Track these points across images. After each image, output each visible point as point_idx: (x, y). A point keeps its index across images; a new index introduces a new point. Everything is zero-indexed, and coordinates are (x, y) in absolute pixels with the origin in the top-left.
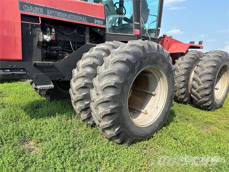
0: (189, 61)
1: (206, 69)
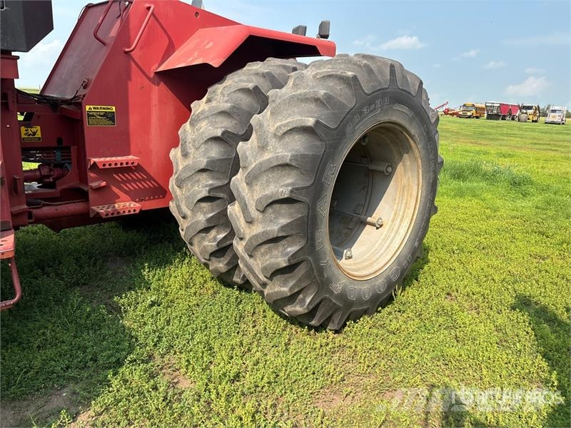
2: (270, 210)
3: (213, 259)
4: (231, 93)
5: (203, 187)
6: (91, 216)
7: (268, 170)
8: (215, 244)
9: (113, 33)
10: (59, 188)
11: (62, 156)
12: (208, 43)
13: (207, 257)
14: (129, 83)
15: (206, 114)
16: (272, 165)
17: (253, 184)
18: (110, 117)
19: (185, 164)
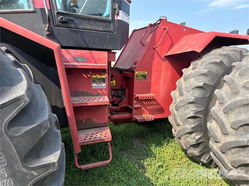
0: (206, 70)
1: (242, 91)
2: (241, 129)
3: (191, 148)
4: (206, 65)
5: (191, 111)
6: (133, 120)
7: (241, 106)
8: (195, 141)
9: (148, 40)
10: (120, 106)
11: (121, 93)
12: (192, 42)
13: (188, 146)
14: (153, 61)
15: (193, 75)
16: (244, 103)
17: (229, 113)
18: (144, 76)
19: (181, 99)
